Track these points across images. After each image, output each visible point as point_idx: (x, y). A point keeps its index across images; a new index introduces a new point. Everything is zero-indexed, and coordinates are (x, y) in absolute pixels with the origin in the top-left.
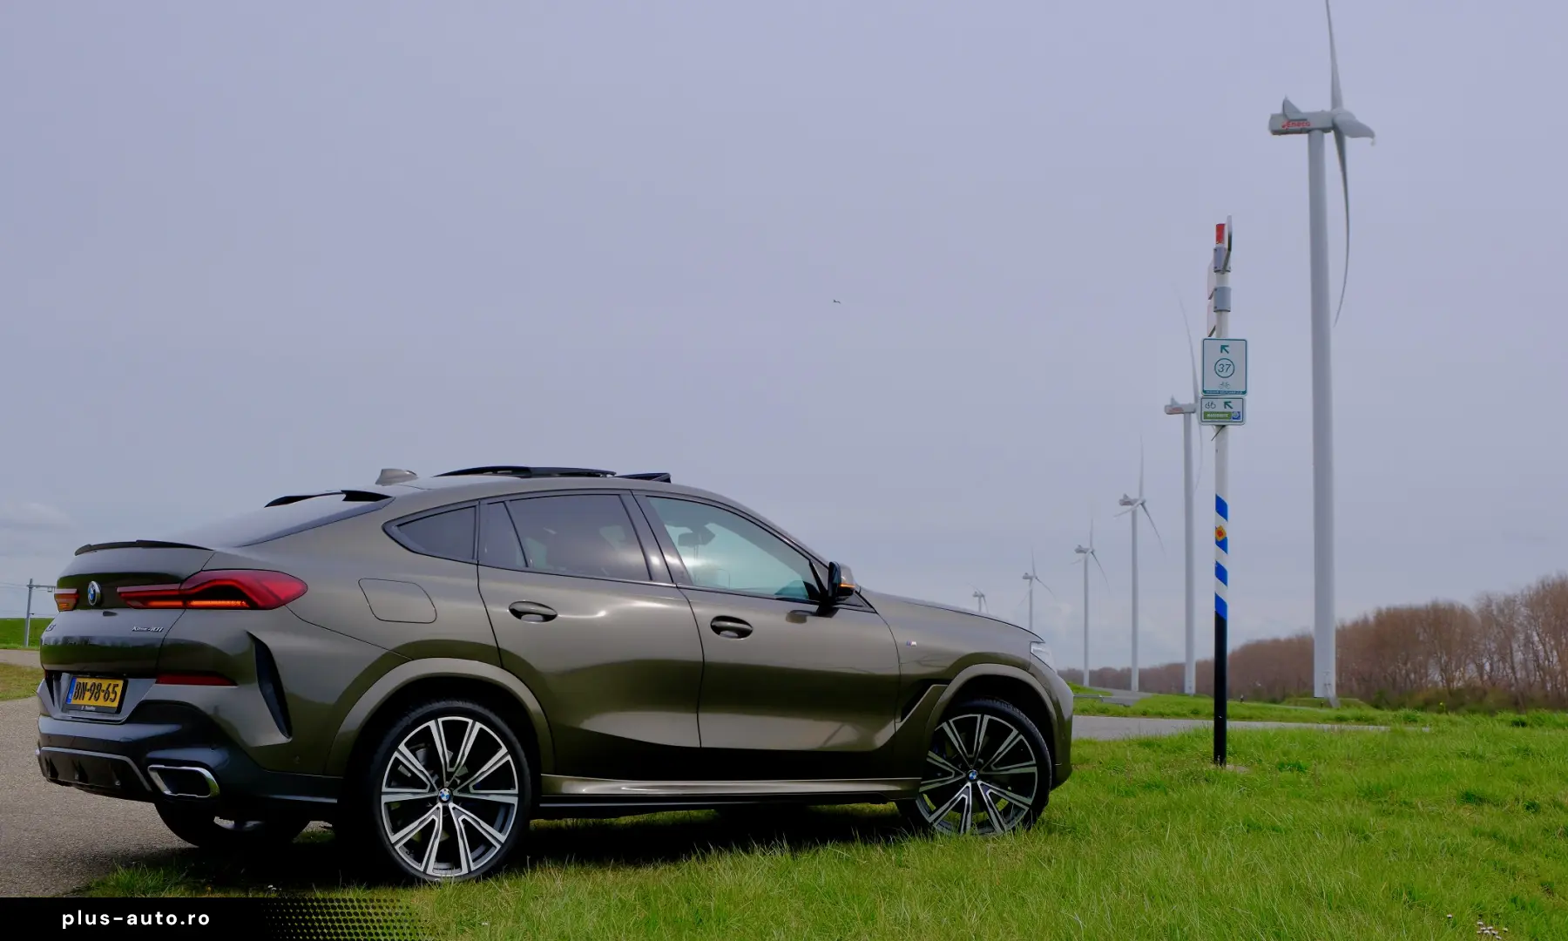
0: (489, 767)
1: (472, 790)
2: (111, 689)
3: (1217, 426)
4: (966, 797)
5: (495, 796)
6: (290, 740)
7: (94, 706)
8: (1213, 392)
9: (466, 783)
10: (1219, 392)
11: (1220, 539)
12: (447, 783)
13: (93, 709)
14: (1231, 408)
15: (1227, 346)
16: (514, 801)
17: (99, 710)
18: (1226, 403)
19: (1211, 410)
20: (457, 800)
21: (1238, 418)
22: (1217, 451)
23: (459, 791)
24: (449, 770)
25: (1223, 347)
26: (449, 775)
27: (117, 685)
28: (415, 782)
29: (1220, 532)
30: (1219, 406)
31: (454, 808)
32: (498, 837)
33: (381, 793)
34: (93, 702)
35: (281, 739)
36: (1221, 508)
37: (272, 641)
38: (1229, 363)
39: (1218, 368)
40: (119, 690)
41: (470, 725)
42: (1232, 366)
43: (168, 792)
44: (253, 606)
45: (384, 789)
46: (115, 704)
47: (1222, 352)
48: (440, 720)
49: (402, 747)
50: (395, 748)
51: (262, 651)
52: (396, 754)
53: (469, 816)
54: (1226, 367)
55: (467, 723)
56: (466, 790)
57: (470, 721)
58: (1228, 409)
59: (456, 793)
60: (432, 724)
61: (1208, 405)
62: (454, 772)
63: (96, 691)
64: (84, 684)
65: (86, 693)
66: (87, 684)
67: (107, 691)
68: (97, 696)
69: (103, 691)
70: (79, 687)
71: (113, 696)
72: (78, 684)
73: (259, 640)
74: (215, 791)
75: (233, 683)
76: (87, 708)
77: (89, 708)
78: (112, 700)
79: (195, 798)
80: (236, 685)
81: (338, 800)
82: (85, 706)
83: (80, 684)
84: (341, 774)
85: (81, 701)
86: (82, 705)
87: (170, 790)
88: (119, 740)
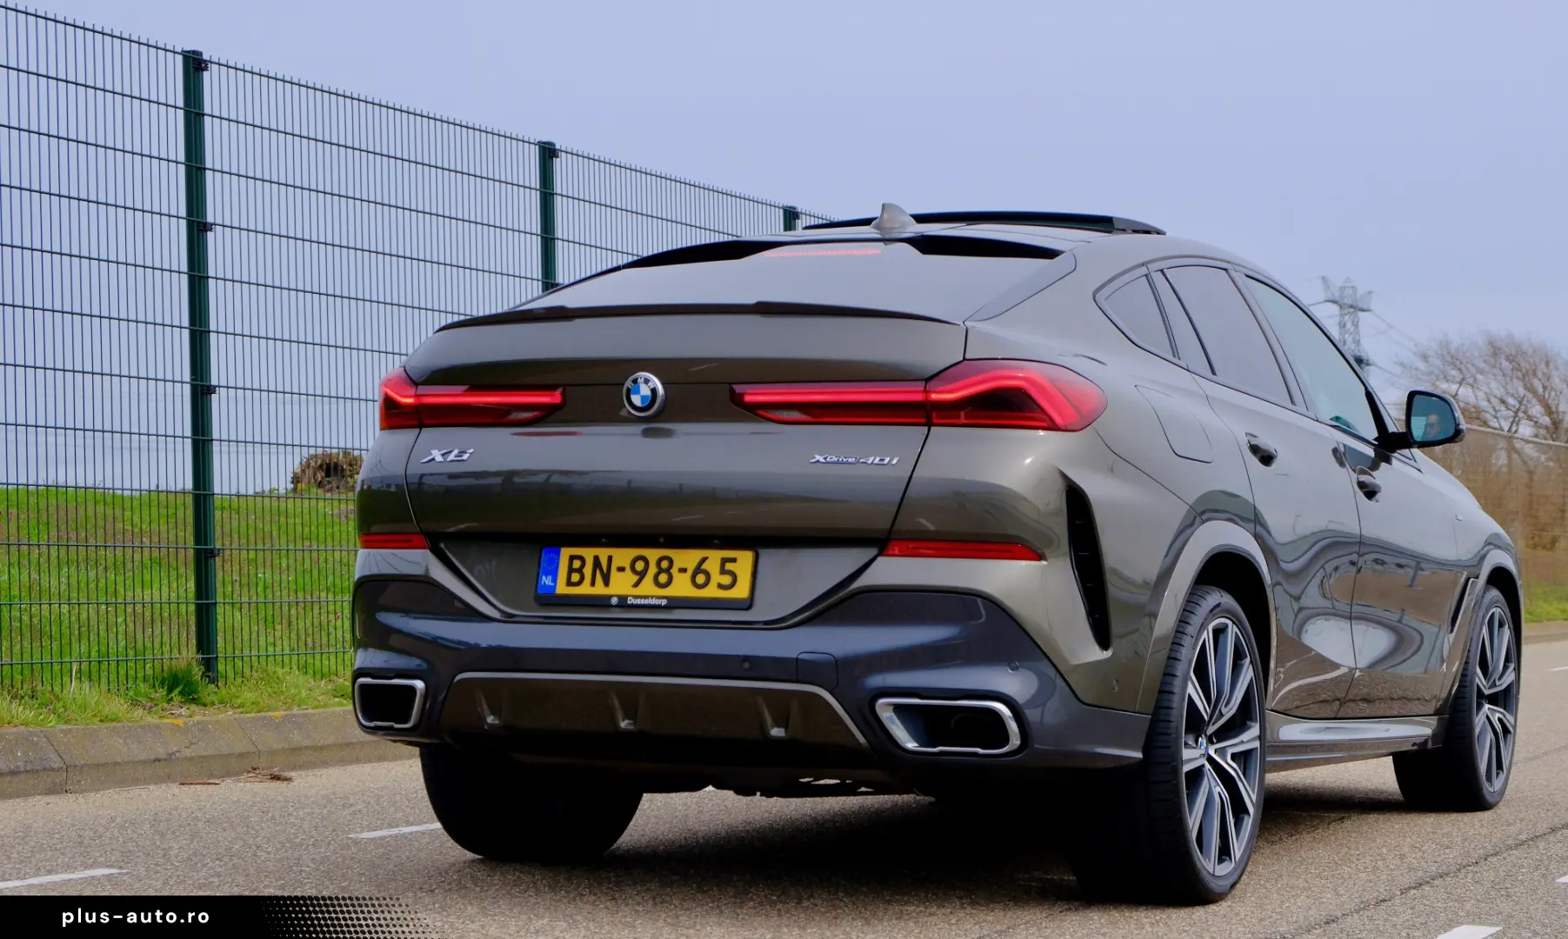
2: (711, 567)
6: (1107, 654)
7: (659, 598)
13: (664, 602)
17: (675, 603)
27: (734, 560)
34: (649, 589)
35: (1096, 654)
37: (1096, 488)
40: (742, 570)
43: (911, 745)
44: (1050, 425)
46: (740, 592)
51: (1076, 501)
63: (653, 570)
64: (596, 559)
65: (614, 574)
66: (610, 559)
67: (698, 570)
68: (663, 578)
69: (683, 570)
70: (577, 564)
71: (727, 580)
72: (572, 558)
73: (1075, 483)
74: (1015, 741)
75: (1039, 557)
76: (631, 601)
77: (639, 601)
78: (720, 586)
79: (976, 754)
80: (1045, 559)
81: (1143, 754)
82: (622, 599)
83: (582, 559)
84: (1151, 712)
85: (600, 589)
86: (610, 597)
87: (917, 742)
88: (795, 656)
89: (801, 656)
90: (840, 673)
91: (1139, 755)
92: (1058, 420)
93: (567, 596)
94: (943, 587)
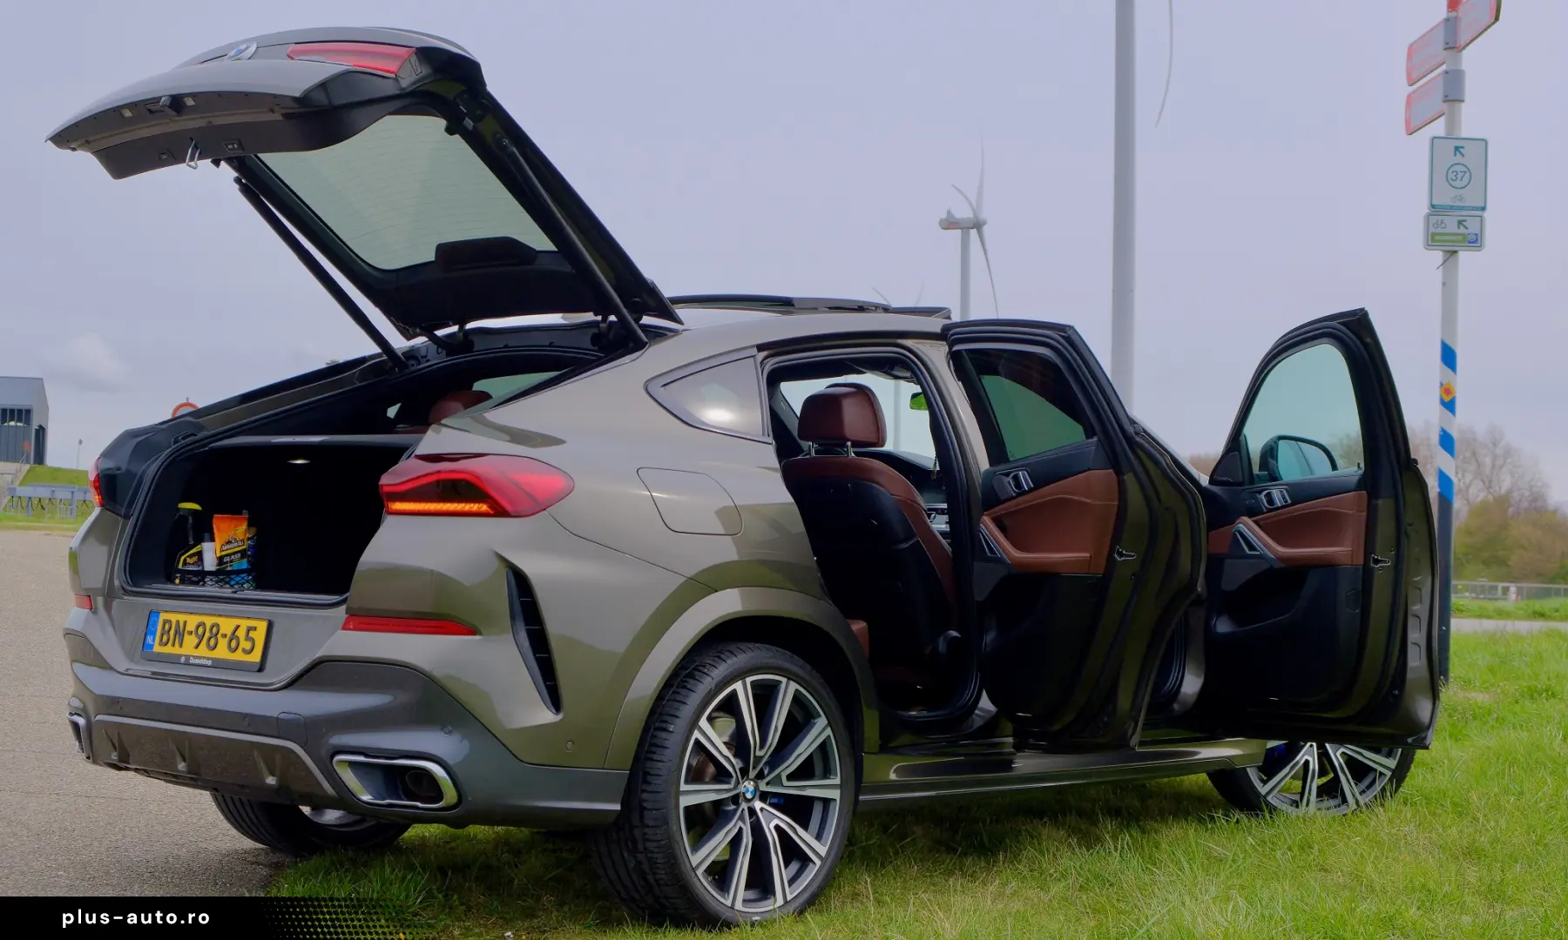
0: (805, 748)
1: (785, 783)
2: (241, 633)
3: (1443, 251)
4: (1311, 759)
5: (811, 789)
6: (560, 717)
7: (208, 659)
8: (1441, 207)
9: (777, 772)
10: (1452, 207)
11: (1447, 399)
12: (752, 774)
13: (209, 663)
14: (1467, 228)
15: (1463, 147)
16: (835, 794)
17: (218, 664)
18: (1460, 223)
19: (1440, 230)
20: (764, 797)
21: (1475, 242)
22: (1444, 284)
23: (768, 784)
24: (759, 753)
25: (1457, 149)
26: (757, 760)
27: (255, 629)
28: (722, 775)
29: (1447, 390)
30: (1451, 225)
31: (762, 809)
32: (818, 847)
33: (678, 793)
34: (203, 651)
35: (547, 716)
36: (1448, 357)
37: (531, 566)
38: (1465, 169)
39: (1451, 176)
40: (259, 637)
41: (783, 686)
42: (1468, 174)
43: (366, 798)
44: (499, 511)
45: (683, 787)
46: (256, 657)
47: (1455, 155)
48: (749, 680)
49: (703, 723)
50: (694, 724)
51: (521, 583)
52: (696, 735)
53: (782, 820)
54: (1460, 175)
55: (781, 682)
56: (777, 781)
57: (784, 680)
58: (1462, 230)
59: (763, 787)
60: (738, 686)
61: (1437, 225)
62: (763, 757)
63: (207, 634)
64: (178, 622)
65: (186, 636)
66: (185, 623)
67: (234, 636)
68: (212, 642)
69: (225, 636)
70: (167, 626)
71: (248, 646)
72: (165, 622)
73: (516, 567)
74: (450, 795)
75: (472, 631)
76: (192, 661)
77: (197, 661)
78: (244, 651)
79: (417, 808)
80: (481, 634)
81: (622, 805)
82: (187, 657)
83: (170, 621)
84: (629, 766)
85: (176, 650)
86: (181, 656)
87: (370, 794)
88: (276, 716)
89: (282, 716)
90: (309, 730)
91: (618, 807)
92: (509, 508)
93: (159, 654)
94: (384, 659)
